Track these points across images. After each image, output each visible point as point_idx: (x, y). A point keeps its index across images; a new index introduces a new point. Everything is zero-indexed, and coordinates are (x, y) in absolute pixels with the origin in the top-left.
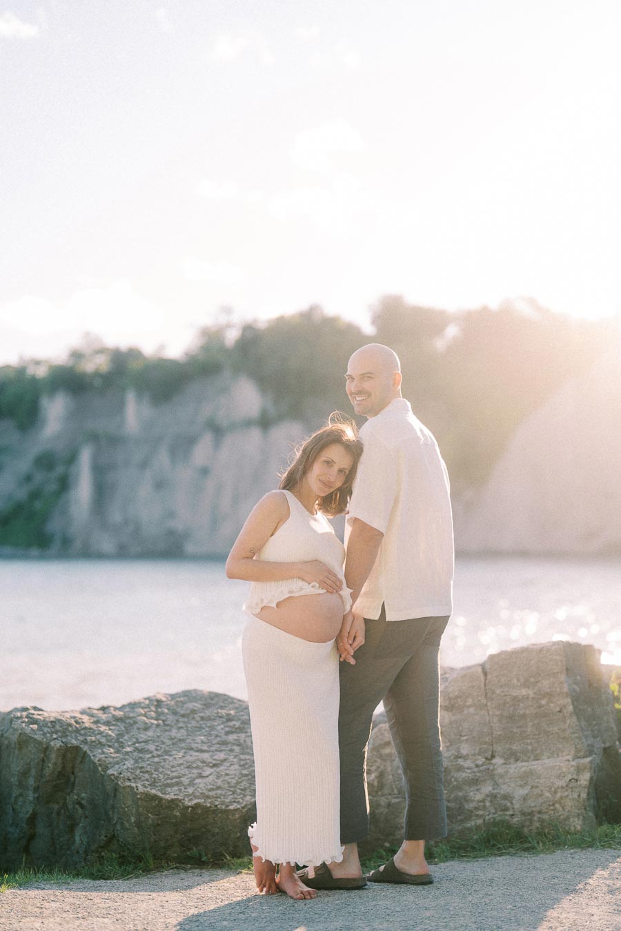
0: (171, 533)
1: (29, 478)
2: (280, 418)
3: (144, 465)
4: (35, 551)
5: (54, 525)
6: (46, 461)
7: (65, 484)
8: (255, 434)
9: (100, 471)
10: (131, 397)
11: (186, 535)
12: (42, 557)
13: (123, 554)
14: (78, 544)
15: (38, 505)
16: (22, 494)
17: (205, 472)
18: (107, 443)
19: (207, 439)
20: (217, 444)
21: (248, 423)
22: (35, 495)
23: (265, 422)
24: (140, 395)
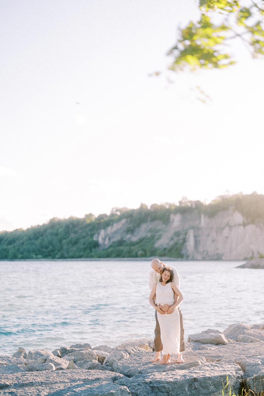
0: (217, 254)
1: (172, 239)
2: (248, 224)
3: (208, 235)
4: (179, 259)
5: (183, 252)
6: (177, 234)
7: (185, 241)
8: (242, 228)
9: (195, 237)
10: (202, 216)
11: (222, 255)
12: (181, 260)
13: (204, 259)
14: (191, 257)
15: (178, 246)
16: (172, 243)
17: (227, 237)
18: (197, 229)
19: (227, 228)
20: (230, 231)
21: (240, 225)
22: (176, 244)
23: (244, 225)
24: (205, 216)
